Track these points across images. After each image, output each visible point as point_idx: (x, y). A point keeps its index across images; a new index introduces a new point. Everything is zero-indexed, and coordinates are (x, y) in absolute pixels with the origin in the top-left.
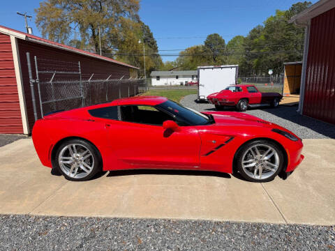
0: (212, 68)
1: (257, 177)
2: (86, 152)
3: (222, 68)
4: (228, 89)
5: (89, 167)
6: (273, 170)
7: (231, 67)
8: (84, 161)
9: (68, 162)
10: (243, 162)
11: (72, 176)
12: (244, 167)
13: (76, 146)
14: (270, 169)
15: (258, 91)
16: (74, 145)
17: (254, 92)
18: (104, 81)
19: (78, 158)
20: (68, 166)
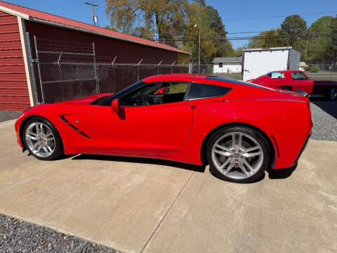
0: (260, 51)
3: (271, 51)
7: (283, 50)
15: (307, 78)
17: (302, 79)
18: (135, 65)
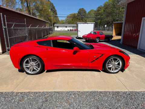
1: (112, 72)
2: (36, 62)
3: (88, 23)
4: (91, 33)
5: (38, 68)
6: (119, 68)
7: (92, 23)
8: (36, 66)
9: (28, 66)
10: (107, 65)
11: (30, 72)
12: (107, 67)
13: (32, 59)
14: (117, 68)
15: (103, 34)
16: (31, 58)
18: (35, 28)
19: (33, 64)
20: (28, 68)
